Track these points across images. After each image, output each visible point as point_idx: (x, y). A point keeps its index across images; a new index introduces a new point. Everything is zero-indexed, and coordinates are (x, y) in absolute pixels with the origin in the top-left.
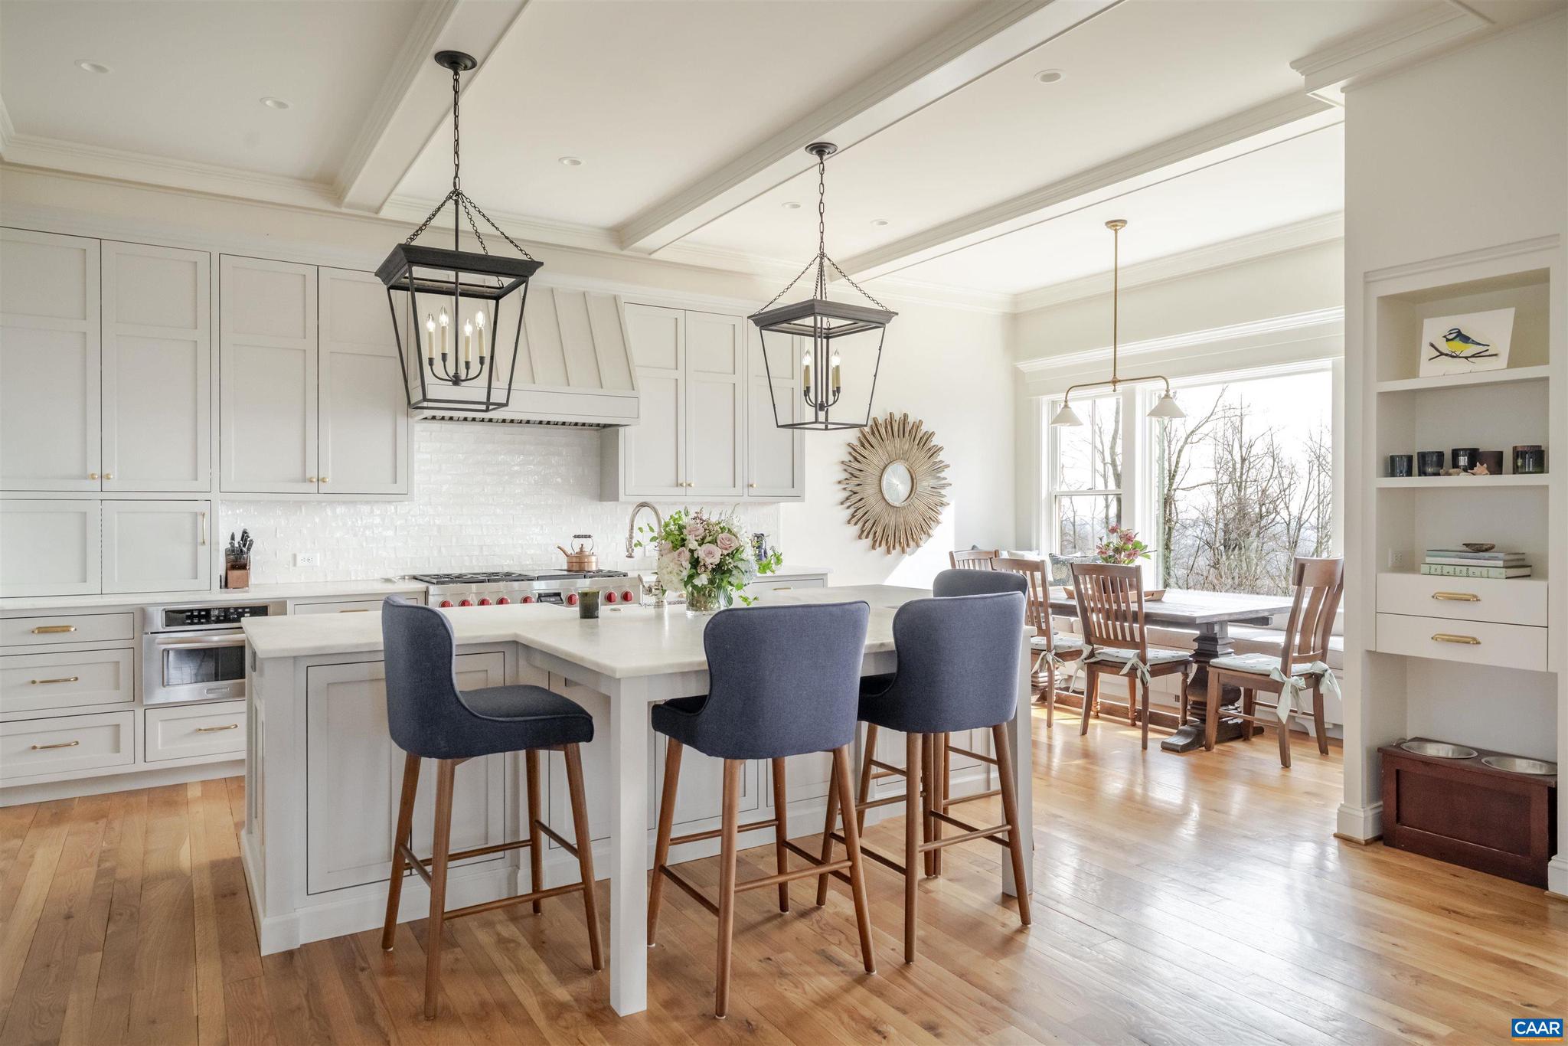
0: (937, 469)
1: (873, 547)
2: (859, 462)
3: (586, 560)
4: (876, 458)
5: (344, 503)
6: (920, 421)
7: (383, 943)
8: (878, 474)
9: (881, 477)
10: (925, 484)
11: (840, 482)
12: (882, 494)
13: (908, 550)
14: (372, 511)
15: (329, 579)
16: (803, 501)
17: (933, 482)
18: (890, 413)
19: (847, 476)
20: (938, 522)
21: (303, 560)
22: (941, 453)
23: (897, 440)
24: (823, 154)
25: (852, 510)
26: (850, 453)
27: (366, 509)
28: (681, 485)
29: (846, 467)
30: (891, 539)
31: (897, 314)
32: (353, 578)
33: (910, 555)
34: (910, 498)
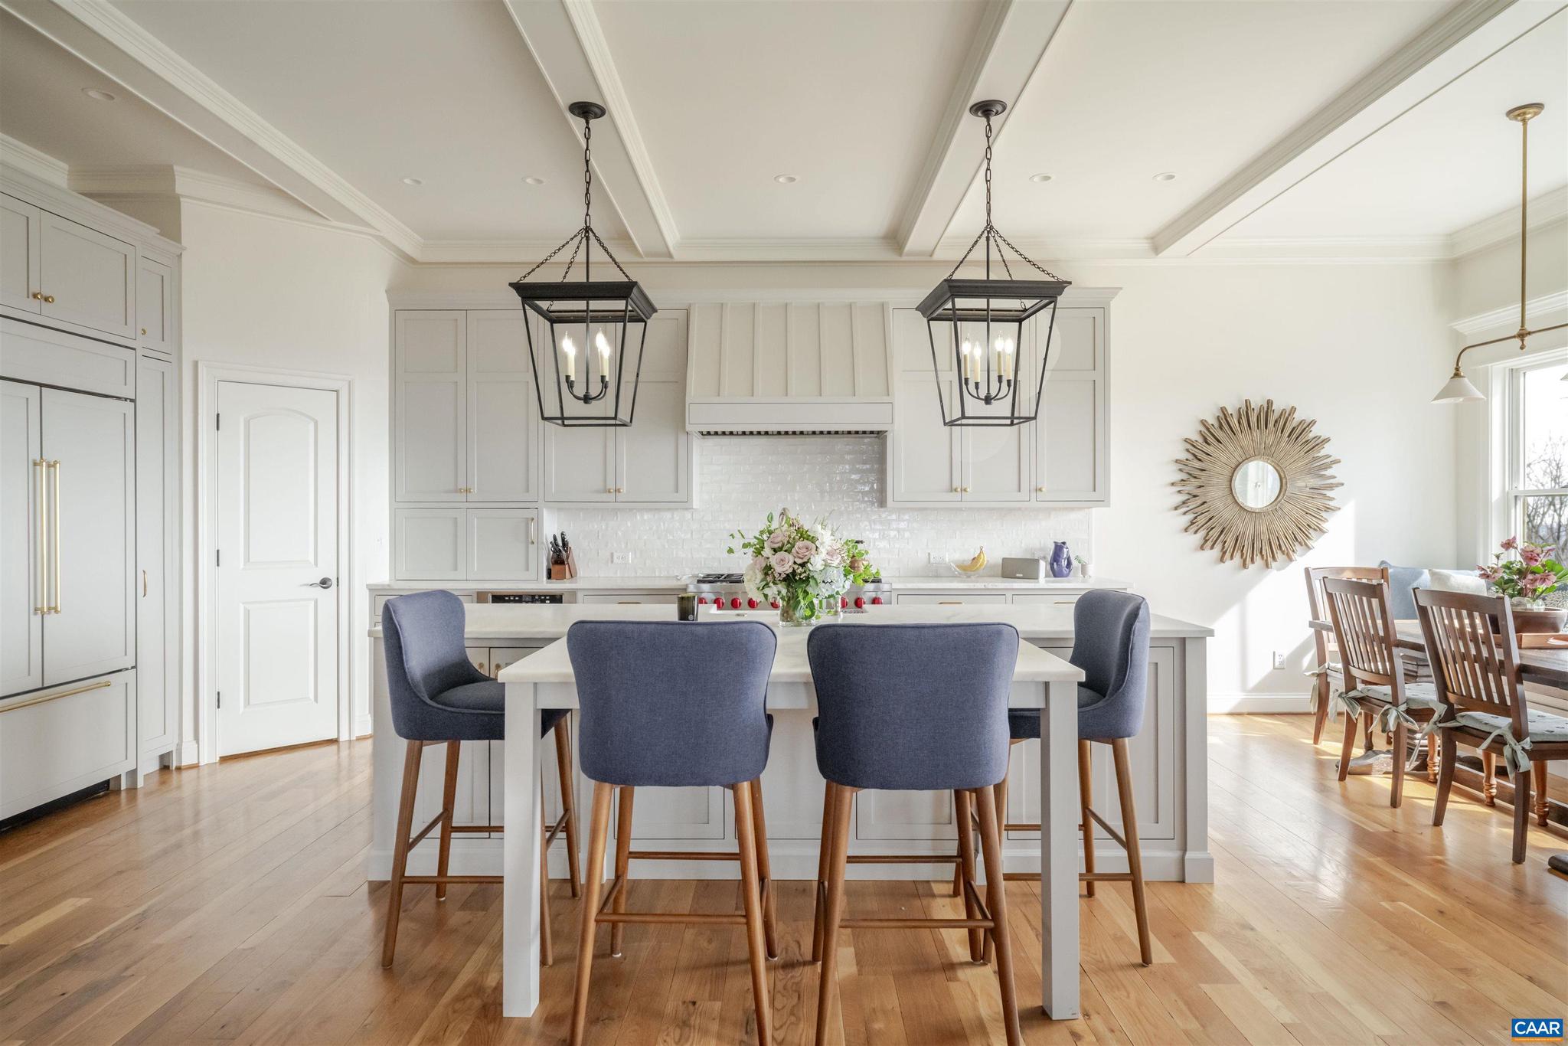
0: (1319, 467)
1: (1222, 560)
2: (1200, 460)
3: (856, 565)
4: (1222, 457)
5: (651, 510)
6: (1293, 407)
7: (437, 893)
8: (1227, 472)
9: (1232, 477)
10: (1302, 483)
11: (1173, 484)
12: (1234, 497)
13: (1274, 564)
14: (673, 517)
15: (638, 575)
16: (1108, 505)
17: (1315, 482)
18: (1246, 401)
19: (1184, 476)
20: (1322, 532)
21: (618, 558)
22: (1326, 446)
23: (1256, 433)
24: (990, 114)
25: (1190, 516)
26: (1187, 450)
27: (668, 515)
28: (956, 490)
29: (1181, 466)
30: (1247, 551)
31: (1070, 283)
32: (657, 574)
33: (1279, 569)
34: (1276, 502)
